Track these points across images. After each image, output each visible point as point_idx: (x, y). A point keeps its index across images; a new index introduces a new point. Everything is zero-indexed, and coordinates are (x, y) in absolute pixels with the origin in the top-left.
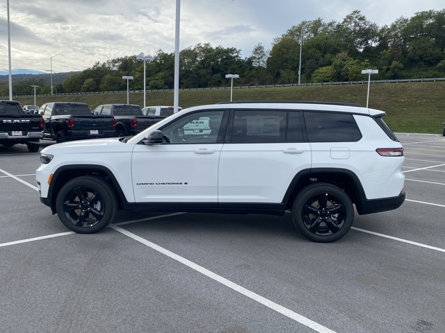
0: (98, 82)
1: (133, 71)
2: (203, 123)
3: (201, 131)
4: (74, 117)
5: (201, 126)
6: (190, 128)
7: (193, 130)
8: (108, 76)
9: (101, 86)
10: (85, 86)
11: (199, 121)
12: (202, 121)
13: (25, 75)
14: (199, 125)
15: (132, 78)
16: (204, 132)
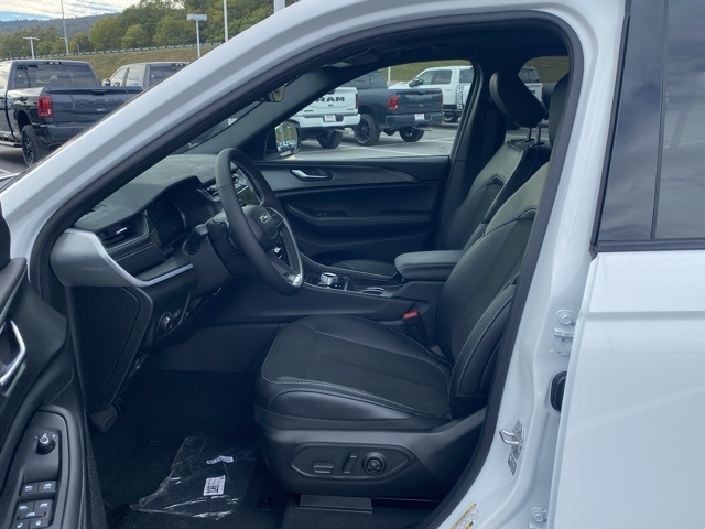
0: (151, 30)
1: (211, 8)
2: (343, 99)
3: (339, 118)
4: (51, 92)
5: (339, 108)
6: (316, 112)
7: (323, 116)
8: (166, 20)
9: (157, 38)
10: (128, 38)
11: (334, 96)
12: (340, 96)
13: (26, 21)
14: (335, 104)
15: (204, 17)
16: (346, 121)
